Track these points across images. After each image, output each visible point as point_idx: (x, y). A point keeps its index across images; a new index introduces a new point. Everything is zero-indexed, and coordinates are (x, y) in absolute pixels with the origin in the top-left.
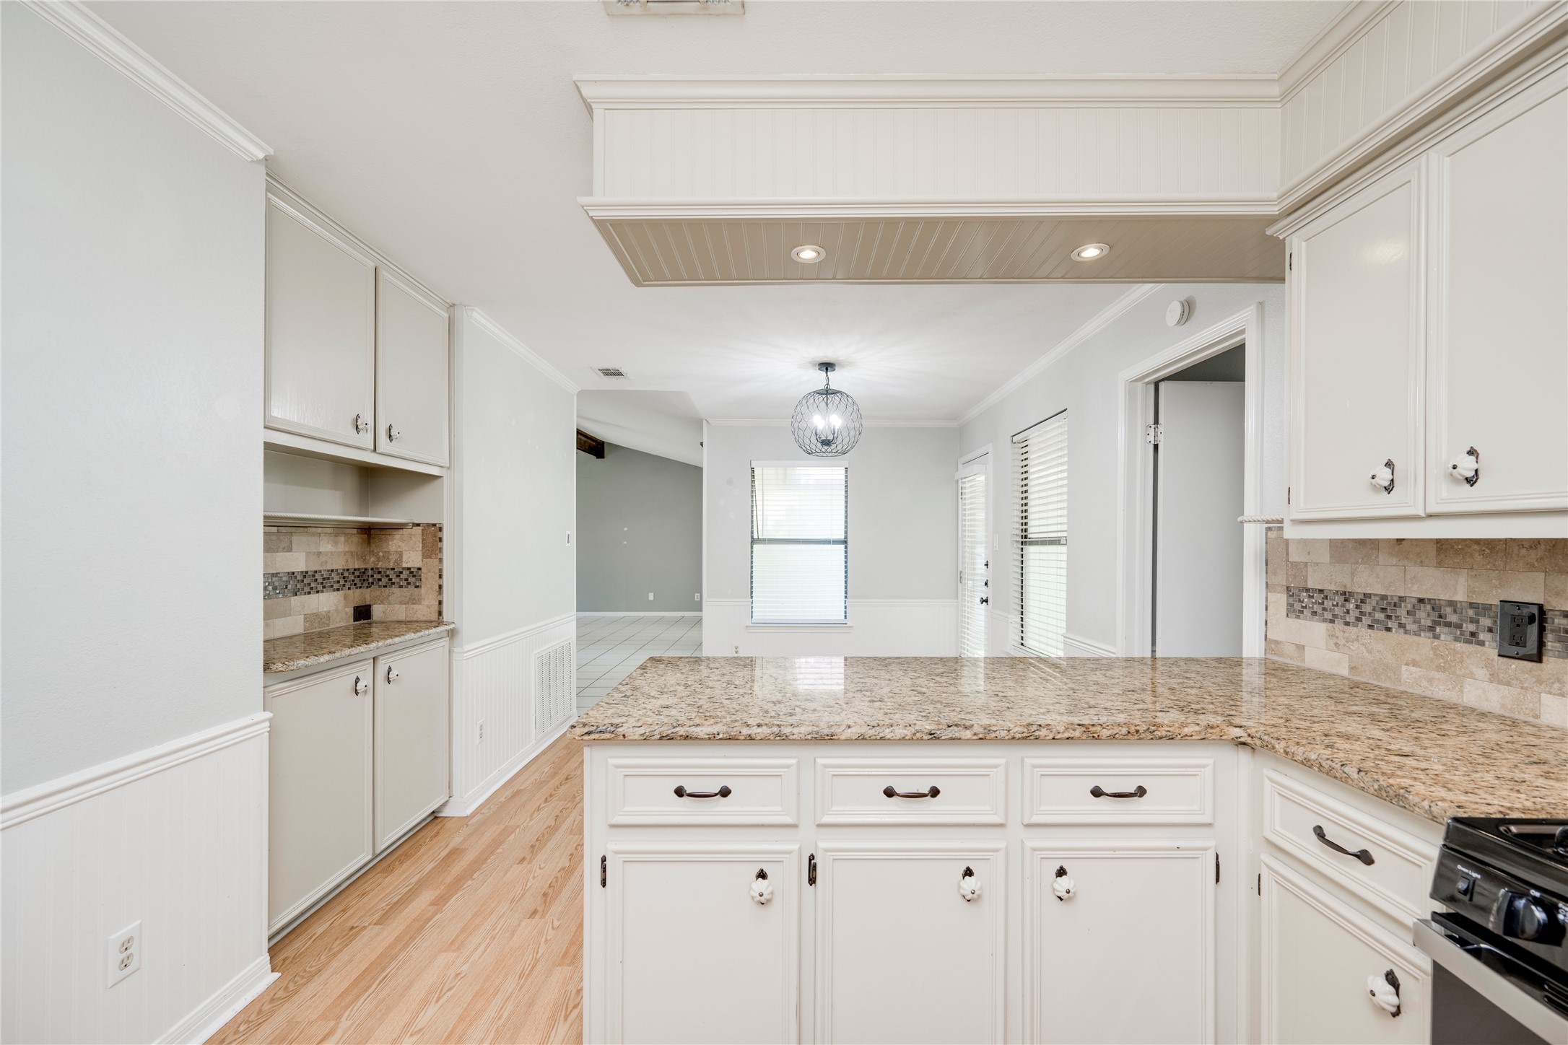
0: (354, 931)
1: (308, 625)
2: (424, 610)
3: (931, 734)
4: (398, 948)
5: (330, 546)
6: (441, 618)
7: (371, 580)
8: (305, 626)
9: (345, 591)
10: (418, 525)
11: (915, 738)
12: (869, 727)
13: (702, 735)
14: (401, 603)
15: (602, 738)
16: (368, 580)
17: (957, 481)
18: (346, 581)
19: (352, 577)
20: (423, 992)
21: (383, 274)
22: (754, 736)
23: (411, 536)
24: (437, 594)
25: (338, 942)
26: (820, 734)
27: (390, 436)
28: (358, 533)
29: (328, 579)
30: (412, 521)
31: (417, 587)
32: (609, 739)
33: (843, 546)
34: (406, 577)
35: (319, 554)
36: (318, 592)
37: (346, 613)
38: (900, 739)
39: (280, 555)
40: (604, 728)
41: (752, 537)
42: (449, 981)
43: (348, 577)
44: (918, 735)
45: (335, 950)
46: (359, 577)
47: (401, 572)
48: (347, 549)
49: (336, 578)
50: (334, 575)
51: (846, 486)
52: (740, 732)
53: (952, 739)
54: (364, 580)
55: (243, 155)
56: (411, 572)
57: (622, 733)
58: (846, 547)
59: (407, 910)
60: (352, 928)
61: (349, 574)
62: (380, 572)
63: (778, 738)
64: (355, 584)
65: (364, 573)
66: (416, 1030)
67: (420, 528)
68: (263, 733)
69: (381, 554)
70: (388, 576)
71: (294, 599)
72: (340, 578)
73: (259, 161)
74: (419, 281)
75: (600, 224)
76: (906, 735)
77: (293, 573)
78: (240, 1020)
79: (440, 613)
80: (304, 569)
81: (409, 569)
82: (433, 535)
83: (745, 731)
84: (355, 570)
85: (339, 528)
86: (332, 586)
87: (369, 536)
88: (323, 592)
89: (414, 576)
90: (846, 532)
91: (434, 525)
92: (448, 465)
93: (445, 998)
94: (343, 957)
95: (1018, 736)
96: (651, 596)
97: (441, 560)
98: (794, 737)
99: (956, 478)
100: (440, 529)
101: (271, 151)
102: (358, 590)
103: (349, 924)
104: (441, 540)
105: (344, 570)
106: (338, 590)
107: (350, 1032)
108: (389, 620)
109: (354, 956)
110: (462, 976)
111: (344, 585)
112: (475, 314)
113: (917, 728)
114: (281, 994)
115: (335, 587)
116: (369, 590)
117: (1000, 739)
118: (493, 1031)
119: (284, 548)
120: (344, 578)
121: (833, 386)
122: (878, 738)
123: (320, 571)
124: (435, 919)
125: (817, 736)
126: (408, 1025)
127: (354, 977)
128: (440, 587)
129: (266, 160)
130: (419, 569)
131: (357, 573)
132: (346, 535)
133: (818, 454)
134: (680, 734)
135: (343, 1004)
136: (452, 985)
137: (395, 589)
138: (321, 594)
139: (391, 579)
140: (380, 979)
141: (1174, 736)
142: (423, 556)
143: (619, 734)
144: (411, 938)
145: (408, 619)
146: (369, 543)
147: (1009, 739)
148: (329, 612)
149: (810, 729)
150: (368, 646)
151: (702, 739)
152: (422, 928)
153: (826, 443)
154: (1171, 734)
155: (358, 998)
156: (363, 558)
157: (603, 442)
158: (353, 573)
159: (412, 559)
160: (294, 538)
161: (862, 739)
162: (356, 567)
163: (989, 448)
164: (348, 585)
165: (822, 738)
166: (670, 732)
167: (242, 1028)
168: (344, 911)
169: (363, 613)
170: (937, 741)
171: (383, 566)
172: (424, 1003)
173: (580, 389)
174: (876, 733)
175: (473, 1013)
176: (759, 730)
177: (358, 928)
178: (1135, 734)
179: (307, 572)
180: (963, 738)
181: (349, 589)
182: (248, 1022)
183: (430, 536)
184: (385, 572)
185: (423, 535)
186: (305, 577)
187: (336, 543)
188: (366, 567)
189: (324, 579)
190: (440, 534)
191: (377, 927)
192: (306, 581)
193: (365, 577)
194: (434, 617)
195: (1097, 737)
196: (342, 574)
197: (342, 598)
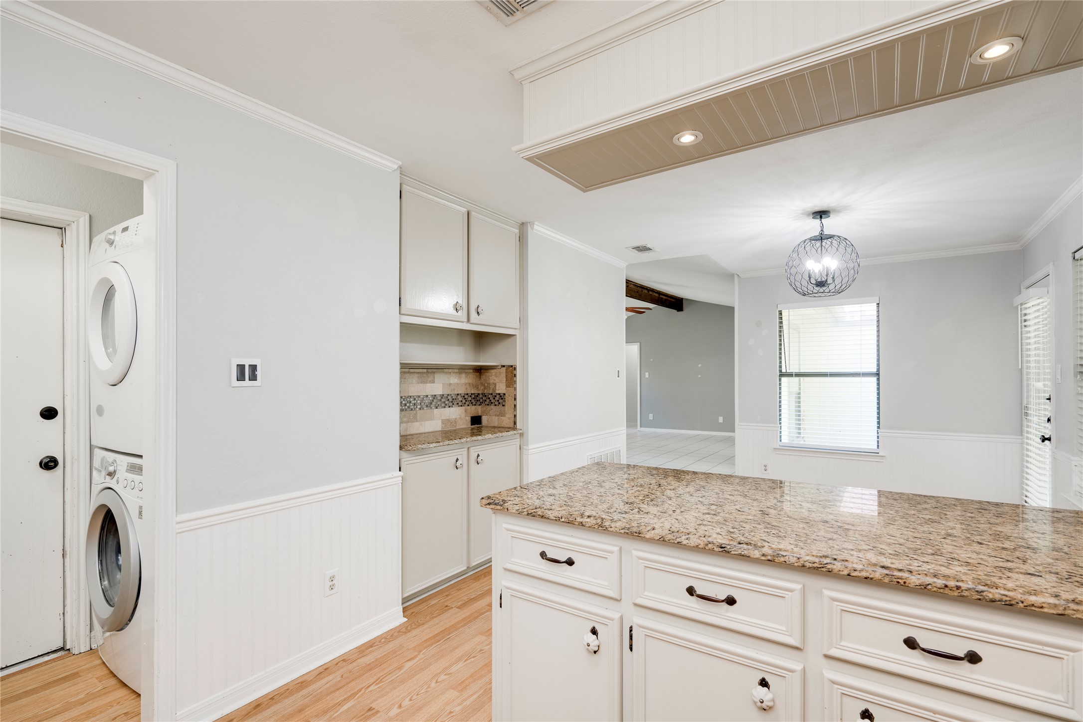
0: (447, 608)
1: (443, 426)
2: (506, 421)
3: (722, 548)
4: (461, 625)
5: (456, 380)
6: (515, 426)
7: (481, 401)
8: (442, 427)
9: (466, 407)
10: (504, 366)
11: (707, 548)
12: (669, 532)
13: (552, 517)
14: (496, 415)
15: (496, 508)
16: (479, 400)
17: (1017, 307)
18: (466, 401)
19: (470, 399)
20: (461, 653)
21: (473, 214)
22: (584, 523)
23: (500, 373)
24: (513, 410)
25: (437, 611)
26: (630, 530)
27: (478, 313)
28: (473, 372)
29: (456, 399)
30: (501, 364)
31: (503, 406)
32: (500, 510)
33: (874, 379)
34: (498, 399)
35: (450, 384)
36: (449, 407)
37: (466, 420)
38: (694, 547)
39: (428, 385)
40: (498, 502)
41: (780, 371)
42: (475, 652)
43: (467, 398)
44: (710, 546)
45: (435, 615)
46: (474, 398)
47: (496, 396)
48: (466, 382)
49: (460, 399)
50: (459, 397)
51: (878, 321)
52: (575, 519)
53: (740, 555)
54: (477, 401)
55: (387, 170)
56: (501, 396)
57: (506, 507)
58: (878, 379)
59: (475, 605)
60: (447, 606)
61: (468, 396)
62: (486, 396)
63: (600, 528)
64: (472, 403)
65: (477, 396)
66: (449, 672)
67: (505, 368)
68: (398, 483)
69: (486, 385)
70: (489, 398)
71: (436, 410)
72: (462, 399)
73: (395, 170)
74: (498, 213)
75: (530, 159)
76: (700, 544)
77: (435, 395)
78: (384, 636)
79: (515, 423)
80: (441, 393)
81: (499, 394)
82: (511, 371)
83: (579, 519)
84: (472, 394)
85: (462, 369)
86: (458, 404)
87: (480, 373)
88: (452, 407)
89: (502, 399)
90: (878, 365)
91: (512, 366)
92: (519, 327)
93: (469, 661)
94: (436, 620)
95: (808, 565)
96: (721, 420)
97: (515, 389)
98: (612, 529)
99: (1015, 305)
100: (515, 369)
101: (400, 163)
102: (474, 407)
103: (446, 604)
104: (515, 376)
105: (465, 394)
106: (461, 406)
107: (421, 661)
108: (490, 425)
109: (441, 622)
110: (483, 652)
111: (465, 403)
112: (535, 227)
113: (710, 539)
114: (404, 630)
115: (460, 404)
116: (480, 406)
117: (789, 564)
118: (483, 690)
119: (430, 381)
120: (465, 399)
121: (827, 232)
122: (676, 542)
123: (451, 395)
124: (485, 614)
125: (628, 531)
126: (446, 668)
127: (435, 633)
128: (515, 406)
129: (401, 168)
130: (504, 394)
131: (473, 396)
132: (466, 373)
133: (810, 295)
134: (539, 514)
135: (425, 645)
136: (476, 655)
137: (492, 407)
138: (451, 408)
139: (490, 401)
140: (446, 638)
141: (1013, 602)
142: (506, 386)
143: (505, 507)
144: (470, 621)
145: (499, 426)
146: (480, 378)
147: (798, 566)
148: (456, 419)
149: (624, 525)
150: (460, 440)
151: (552, 520)
152: (477, 617)
153: (821, 284)
154: (1008, 599)
155: (432, 645)
156: (477, 387)
157: (682, 299)
158: (471, 396)
159: (501, 388)
160: (436, 375)
161: (662, 541)
162: (473, 392)
163: (1050, 268)
164: (467, 403)
165: (632, 534)
166: (533, 511)
167: (382, 641)
168: (447, 596)
169: (476, 420)
170: (727, 554)
171: (487, 392)
172: (459, 660)
173: (627, 264)
174: (674, 538)
175: (478, 675)
176: (588, 520)
177: (449, 607)
178: (955, 589)
179: (443, 395)
180: (752, 556)
181: (468, 405)
182: (386, 638)
183: (509, 373)
184: (488, 396)
185: (506, 373)
186: (442, 398)
187: (460, 378)
188: (478, 392)
189: (453, 399)
190: (515, 372)
191: (458, 610)
192: (443, 400)
193: (478, 399)
194: (512, 425)
195: (902, 583)
196: (464, 396)
197: (464, 411)
